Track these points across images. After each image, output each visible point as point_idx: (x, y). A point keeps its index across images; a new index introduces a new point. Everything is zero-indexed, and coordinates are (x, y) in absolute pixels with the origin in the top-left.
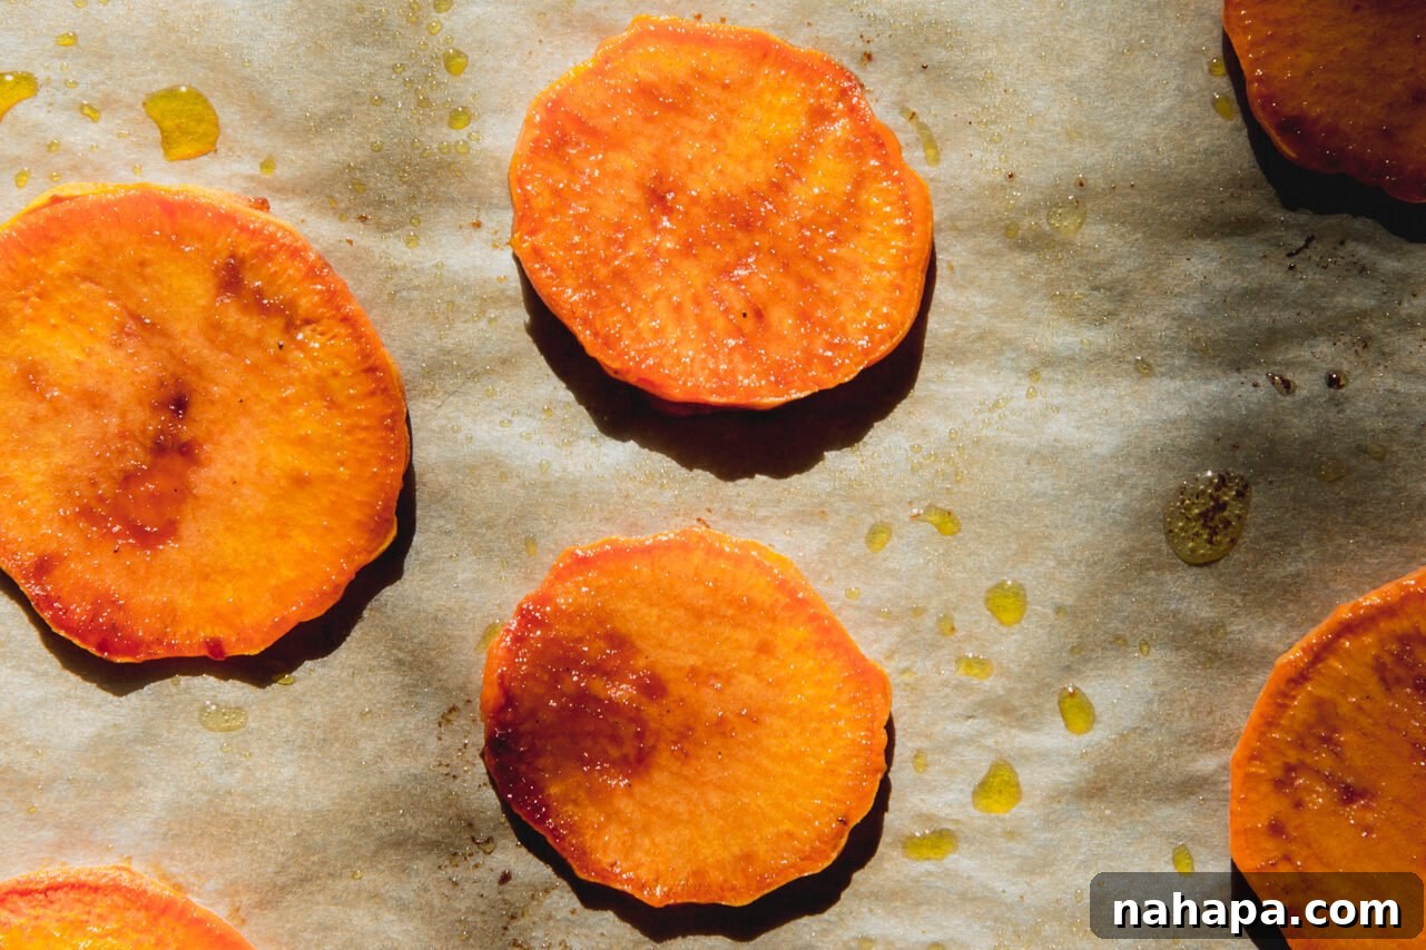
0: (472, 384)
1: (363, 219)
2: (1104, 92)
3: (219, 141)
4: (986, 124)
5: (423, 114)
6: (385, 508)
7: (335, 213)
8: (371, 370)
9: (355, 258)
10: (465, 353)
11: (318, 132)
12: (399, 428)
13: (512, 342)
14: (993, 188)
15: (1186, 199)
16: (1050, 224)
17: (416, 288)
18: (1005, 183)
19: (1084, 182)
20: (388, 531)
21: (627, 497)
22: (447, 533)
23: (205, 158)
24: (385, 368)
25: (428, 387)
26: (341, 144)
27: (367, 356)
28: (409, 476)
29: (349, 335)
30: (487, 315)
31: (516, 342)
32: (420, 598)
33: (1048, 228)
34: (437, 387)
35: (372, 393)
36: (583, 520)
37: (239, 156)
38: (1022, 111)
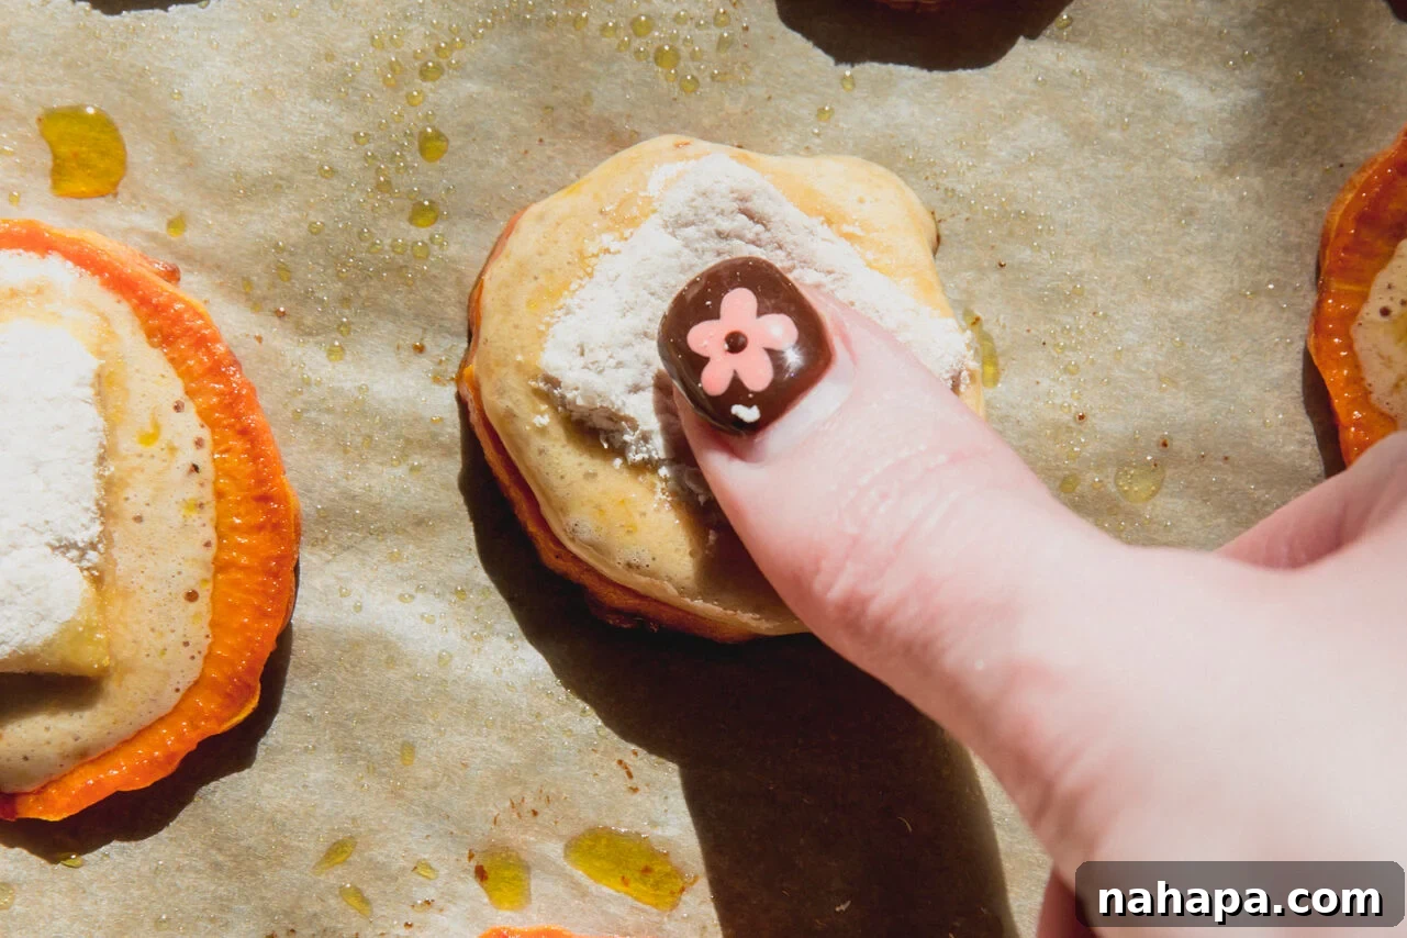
0: (374, 542)
1: (281, 315)
2: (1213, 337)
3: (121, 184)
4: (1063, 348)
5: (381, 200)
6: (250, 670)
7: (247, 300)
8: (264, 499)
9: (263, 360)
10: (373, 501)
11: (247, 197)
12: (284, 575)
13: (433, 501)
14: (1058, 428)
15: (1287, 487)
16: (1117, 485)
17: (329, 411)
18: (1072, 425)
19: (1168, 442)
20: (247, 700)
21: (538, 715)
22: (309, 719)
23: (101, 201)
24: (283, 499)
25: (320, 535)
26: (272, 216)
27: (261, 482)
28: (284, 638)
29: (246, 451)
30: (410, 462)
31: (439, 501)
32: (259, 792)
33: (1114, 490)
34: (331, 537)
35: (260, 528)
36: (479, 733)
37: (143, 207)
38: (1109, 342)
